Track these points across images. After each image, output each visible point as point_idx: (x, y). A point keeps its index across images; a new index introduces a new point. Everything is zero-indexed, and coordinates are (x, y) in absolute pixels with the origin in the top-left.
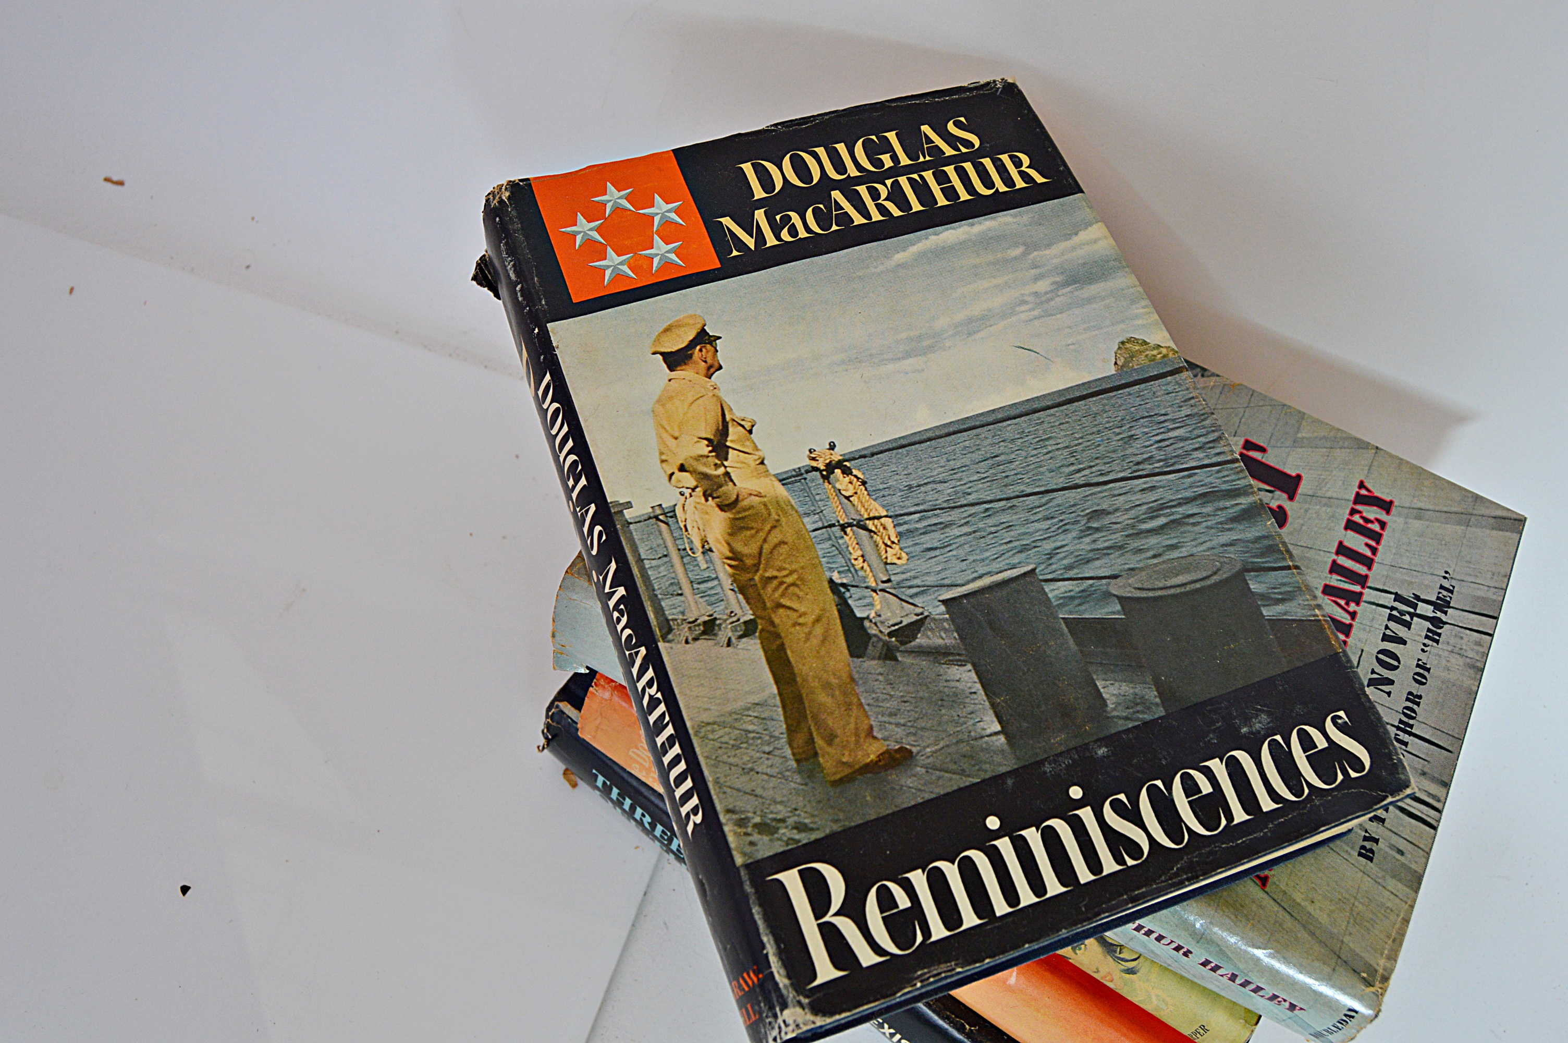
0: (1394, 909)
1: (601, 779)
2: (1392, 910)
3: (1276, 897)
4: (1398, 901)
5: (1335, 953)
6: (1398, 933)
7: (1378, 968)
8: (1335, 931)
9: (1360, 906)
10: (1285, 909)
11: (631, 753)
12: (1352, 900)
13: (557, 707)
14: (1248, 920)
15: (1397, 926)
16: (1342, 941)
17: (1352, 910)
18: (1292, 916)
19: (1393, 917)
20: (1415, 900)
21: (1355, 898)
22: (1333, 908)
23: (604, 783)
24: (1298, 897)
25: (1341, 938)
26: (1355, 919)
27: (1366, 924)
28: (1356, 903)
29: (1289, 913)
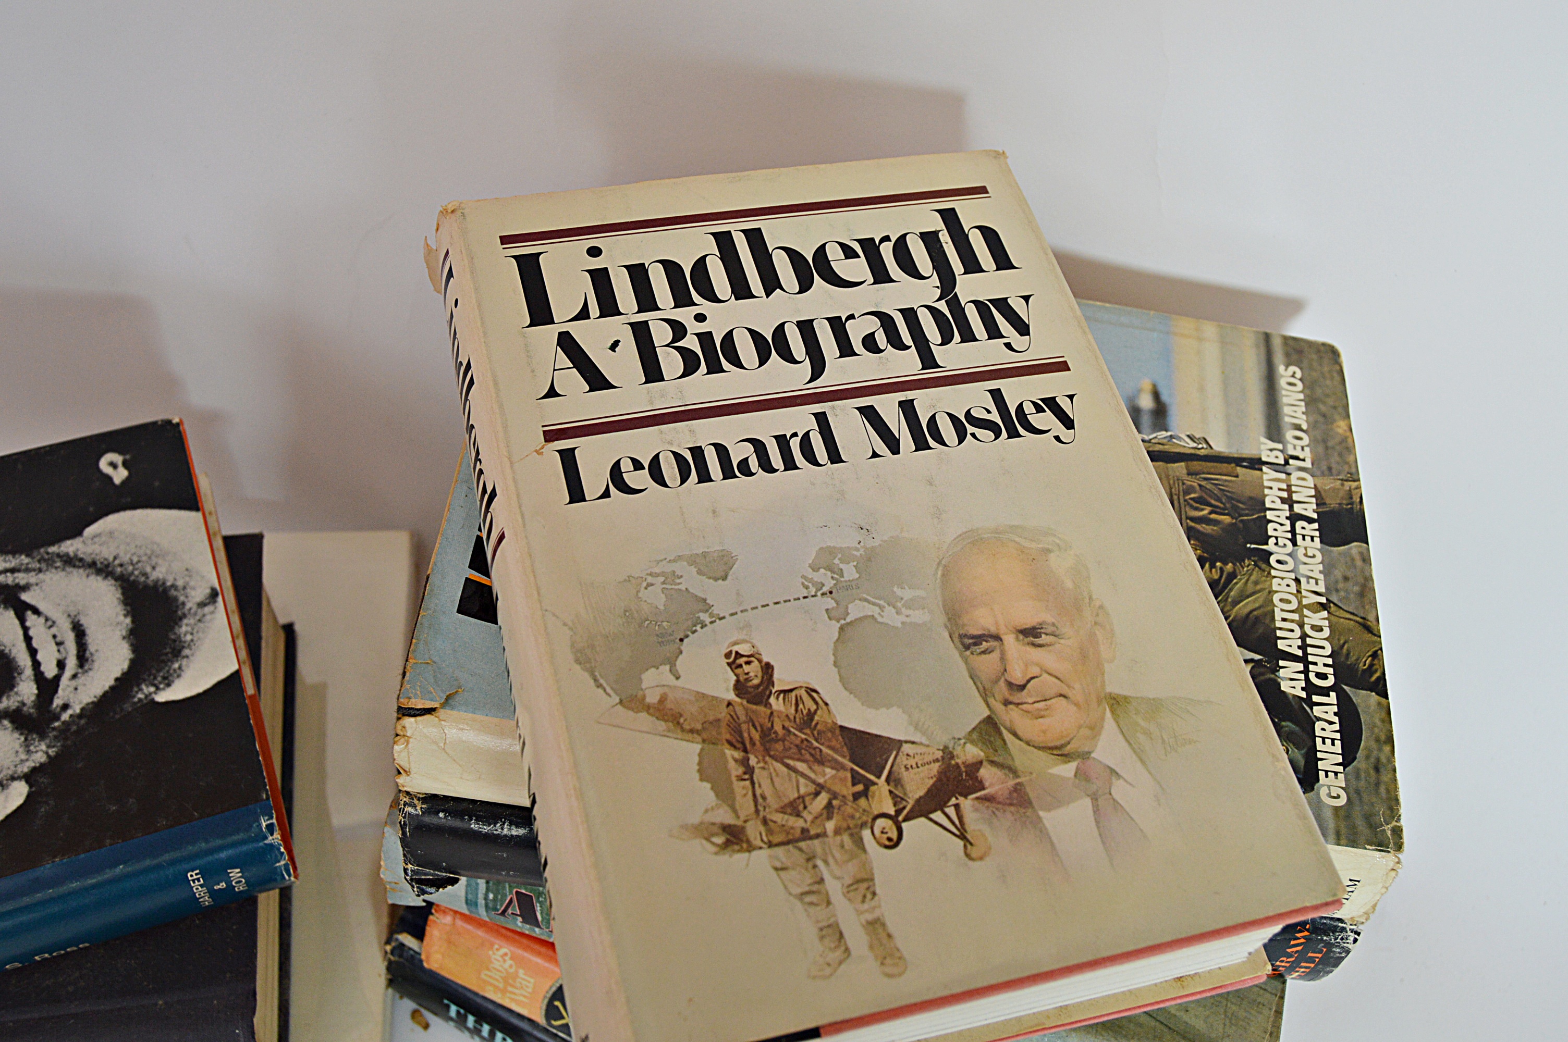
0: (1265, 1003)
1: (453, 1009)
2: (1264, 1005)
4: (1269, 995)
6: (1273, 1026)
8: (1213, 1035)
9: (1234, 1008)
10: (1162, 1023)
11: (483, 976)
12: (1225, 1003)
13: (397, 940)
15: (1271, 1019)
17: (1225, 1012)
18: (1170, 1028)
20: (1283, 991)
21: (1227, 1000)
22: (1207, 1013)
23: (458, 1013)
26: (1231, 1019)
27: (1241, 1023)
28: (1229, 1005)
29: (1166, 1026)
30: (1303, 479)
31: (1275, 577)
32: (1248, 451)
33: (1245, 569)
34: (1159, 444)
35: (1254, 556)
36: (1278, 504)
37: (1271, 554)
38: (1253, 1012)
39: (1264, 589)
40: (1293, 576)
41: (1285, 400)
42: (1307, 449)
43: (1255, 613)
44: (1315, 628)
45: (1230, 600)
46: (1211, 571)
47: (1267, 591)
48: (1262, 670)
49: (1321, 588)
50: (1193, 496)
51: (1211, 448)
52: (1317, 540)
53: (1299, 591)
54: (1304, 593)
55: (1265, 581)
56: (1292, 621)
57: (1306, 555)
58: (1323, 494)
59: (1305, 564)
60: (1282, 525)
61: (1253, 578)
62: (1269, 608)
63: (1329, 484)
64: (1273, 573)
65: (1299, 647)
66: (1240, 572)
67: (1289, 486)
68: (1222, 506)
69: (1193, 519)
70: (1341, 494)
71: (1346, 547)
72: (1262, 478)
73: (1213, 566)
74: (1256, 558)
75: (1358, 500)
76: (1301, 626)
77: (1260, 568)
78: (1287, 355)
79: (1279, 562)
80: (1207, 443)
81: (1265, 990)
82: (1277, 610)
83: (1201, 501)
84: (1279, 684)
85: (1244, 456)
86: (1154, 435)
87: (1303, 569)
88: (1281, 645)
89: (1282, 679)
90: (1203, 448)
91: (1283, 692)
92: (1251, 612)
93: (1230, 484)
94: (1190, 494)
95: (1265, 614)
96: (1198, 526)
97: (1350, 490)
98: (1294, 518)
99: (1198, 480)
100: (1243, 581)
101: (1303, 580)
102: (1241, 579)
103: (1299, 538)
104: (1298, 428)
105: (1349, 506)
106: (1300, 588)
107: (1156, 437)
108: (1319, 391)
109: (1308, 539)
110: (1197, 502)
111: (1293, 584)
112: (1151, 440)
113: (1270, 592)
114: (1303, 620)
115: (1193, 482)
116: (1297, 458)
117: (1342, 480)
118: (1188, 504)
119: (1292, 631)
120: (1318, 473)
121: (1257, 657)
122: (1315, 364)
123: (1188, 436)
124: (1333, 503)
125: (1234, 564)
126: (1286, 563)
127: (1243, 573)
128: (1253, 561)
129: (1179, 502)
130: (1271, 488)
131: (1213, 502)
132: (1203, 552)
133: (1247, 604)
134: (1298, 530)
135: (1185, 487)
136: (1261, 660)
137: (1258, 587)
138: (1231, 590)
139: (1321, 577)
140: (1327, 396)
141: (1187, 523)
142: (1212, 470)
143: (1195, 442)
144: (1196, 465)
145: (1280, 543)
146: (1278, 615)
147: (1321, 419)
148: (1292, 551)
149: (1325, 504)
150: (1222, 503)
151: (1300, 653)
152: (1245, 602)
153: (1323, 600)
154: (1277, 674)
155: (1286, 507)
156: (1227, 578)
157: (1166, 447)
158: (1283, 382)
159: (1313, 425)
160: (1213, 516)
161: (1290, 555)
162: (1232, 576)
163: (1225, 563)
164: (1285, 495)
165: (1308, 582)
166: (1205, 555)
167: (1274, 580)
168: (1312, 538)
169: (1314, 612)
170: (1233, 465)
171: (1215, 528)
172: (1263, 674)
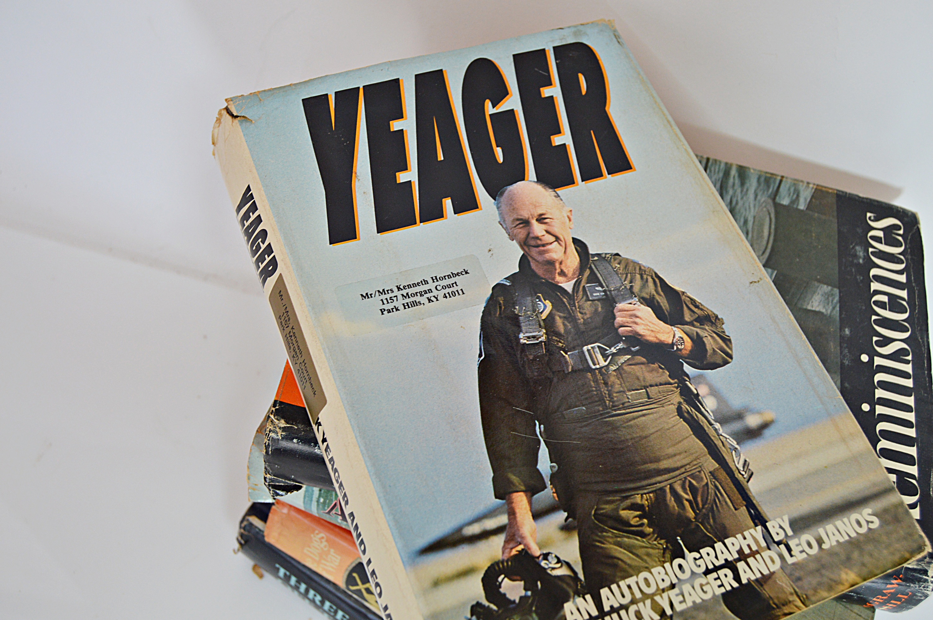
30: (773, 561)
31: (664, 567)
32: (765, 510)
33: (655, 542)
34: (722, 442)
35: (671, 545)
36: (734, 550)
37: (683, 557)
39: (645, 561)
40: (675, 581)
41: (839, 523)
42: (804, 555)
43: (620, 562)
44: (638, 615)
45: (619, 539)
46: (635, 517)
47: (647, 565)
48: (572, 583)
49: (679, 608)
50: (694, 482)
51: (748, 482)
52: (722, 590)
53: (663, 590)
54: (665, 595)
55: (656, 562)
56: (632, 594)
57: (701, 586)
58: (770, 582)
59: (693, 588)
60: (716, 557)
61: (651, 551)
62: (631, 571)
63: (783, 582)
64: (667, 565)
65: (612, 607)
66: (650, 539)
67: (757, 552)
68: (701, 506)
69: (672, 489)
70: (782, 596)
71: (732, 615)
72: (749, 528)
73: (641, 517)
74: (671, 548)
75: (786, 611)
76: (633, 601)
77: (664, 553)
78: (886, 511)
79: (680, 566)
80: (750, 477)
82: (634, 578)
83: (693, 490)
84: (567, 601)
85: (759, 508)
86: (728, 437)
87: (686, 588)
88: (604, 592)
89: (574, 602)
90: (743, 475)
91: (563, 607)
92: (619, 559)
93: (725, 506)
94: (693, 479)
95: (624, 571)
96: (669, 495)
97: (790, 602)
98: (730, 565)
99: (711, 481)
100: (643, 544)
101: (676, 590)
102: (643, 542)
103: (714, 575)
104: (820, 542)
105: (774, 606)
106: (667, 590)
107: (726, 438)
108: (869, 547)
109: (719, 582)
110: (689, 487)
111: (667, 584)
112: (721, 435)
113: (647, 568)
114: (639, 602)
115: (706, 479)
116: (789, 550)
117: (796, 592)
118: (684, 482)
119: (623, 596)
120: (788, 571)
121: (581, 576)
122: (895, 536)
123: (745, 461)
124: (767, 591)
125: (654, 533)
126: (683, 572)
127: (650, 542)
128: (667, 546)
129: (680, 475)
130: (745, 538)
131: (699, 499)
132: (648, 506)
133: (624, 553)
134: (721, 572)
135: (698, 473)
136: (581, 580)
137: (645, 558)
138: (628, 537)
139: (690, 604)
140: (871, 555)
141: (666, 486)
142: (728, 489)
143: (744, 467)
144: (723, 475)
145: (698, 562)
146: (631, 581)
147: (843, 557)
148: (699, 574)
149: (762, 585)
150: (703, 506)
151: (607, 608)
152: (625, 551)
153: (669, 612)
154: (576, 596)
155: (736, 556)
156: (637, 531)
157: (723, 448)
158: (854, 516)
159: (831, 553)
160: (687, 504)
161: (693, 573)
162: (643, 535)
163: (649, 526)
164: (747, 551)
165: (677, 595)
166: (647, 508)
167: (660, 569)
168: (722, 585)
169: (652, 608)
170: (744, 503)
171: (676, 508)
172: (568, 584)
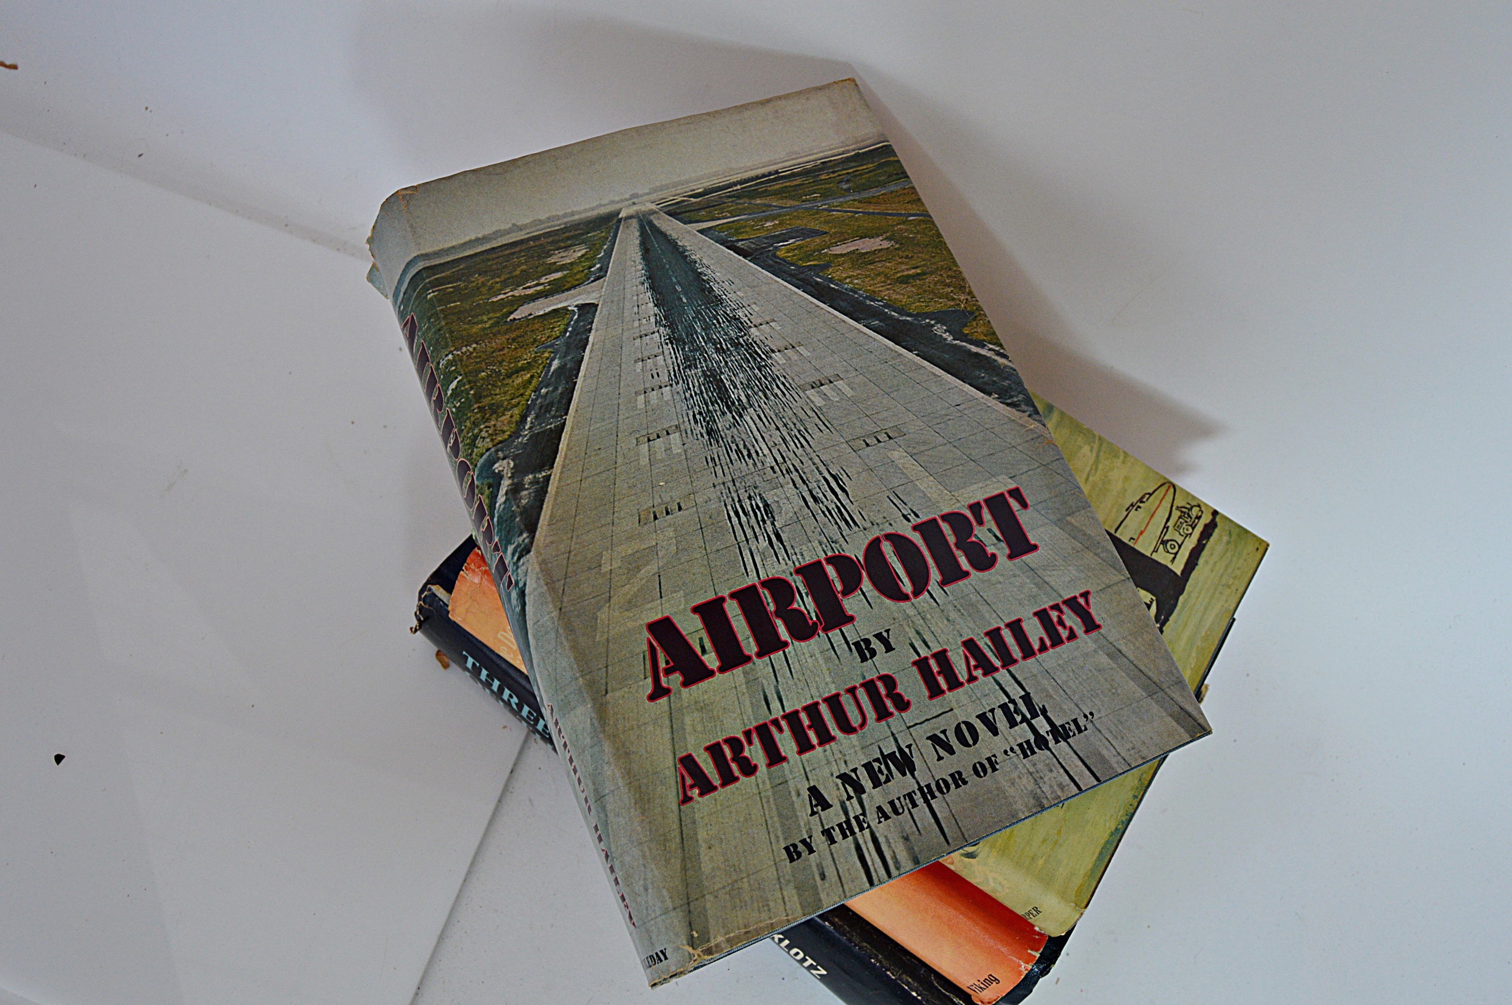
0: (772, 911)
3: (683, 819)
4: (782, 908)
5: (688, 899)
6: (756, 930)
7: (712, 940)
8: (707, 884)
9: (746, 885)
10: (682, 834)
12: (744, 875)
14: (643, 814)
15: (761, 925)
16: (704, 896)
17: (736, 881)
18: (682, 843)
19: (764, 915)
21: (748, 875)
22: (723, 866)
24: (702, 835)
25: (706, 892)
26: (733, 890)
27: (737, 901)
28: (745, 880)
29: (682, 839)
38: (755, 904)
81: (785, 903)
